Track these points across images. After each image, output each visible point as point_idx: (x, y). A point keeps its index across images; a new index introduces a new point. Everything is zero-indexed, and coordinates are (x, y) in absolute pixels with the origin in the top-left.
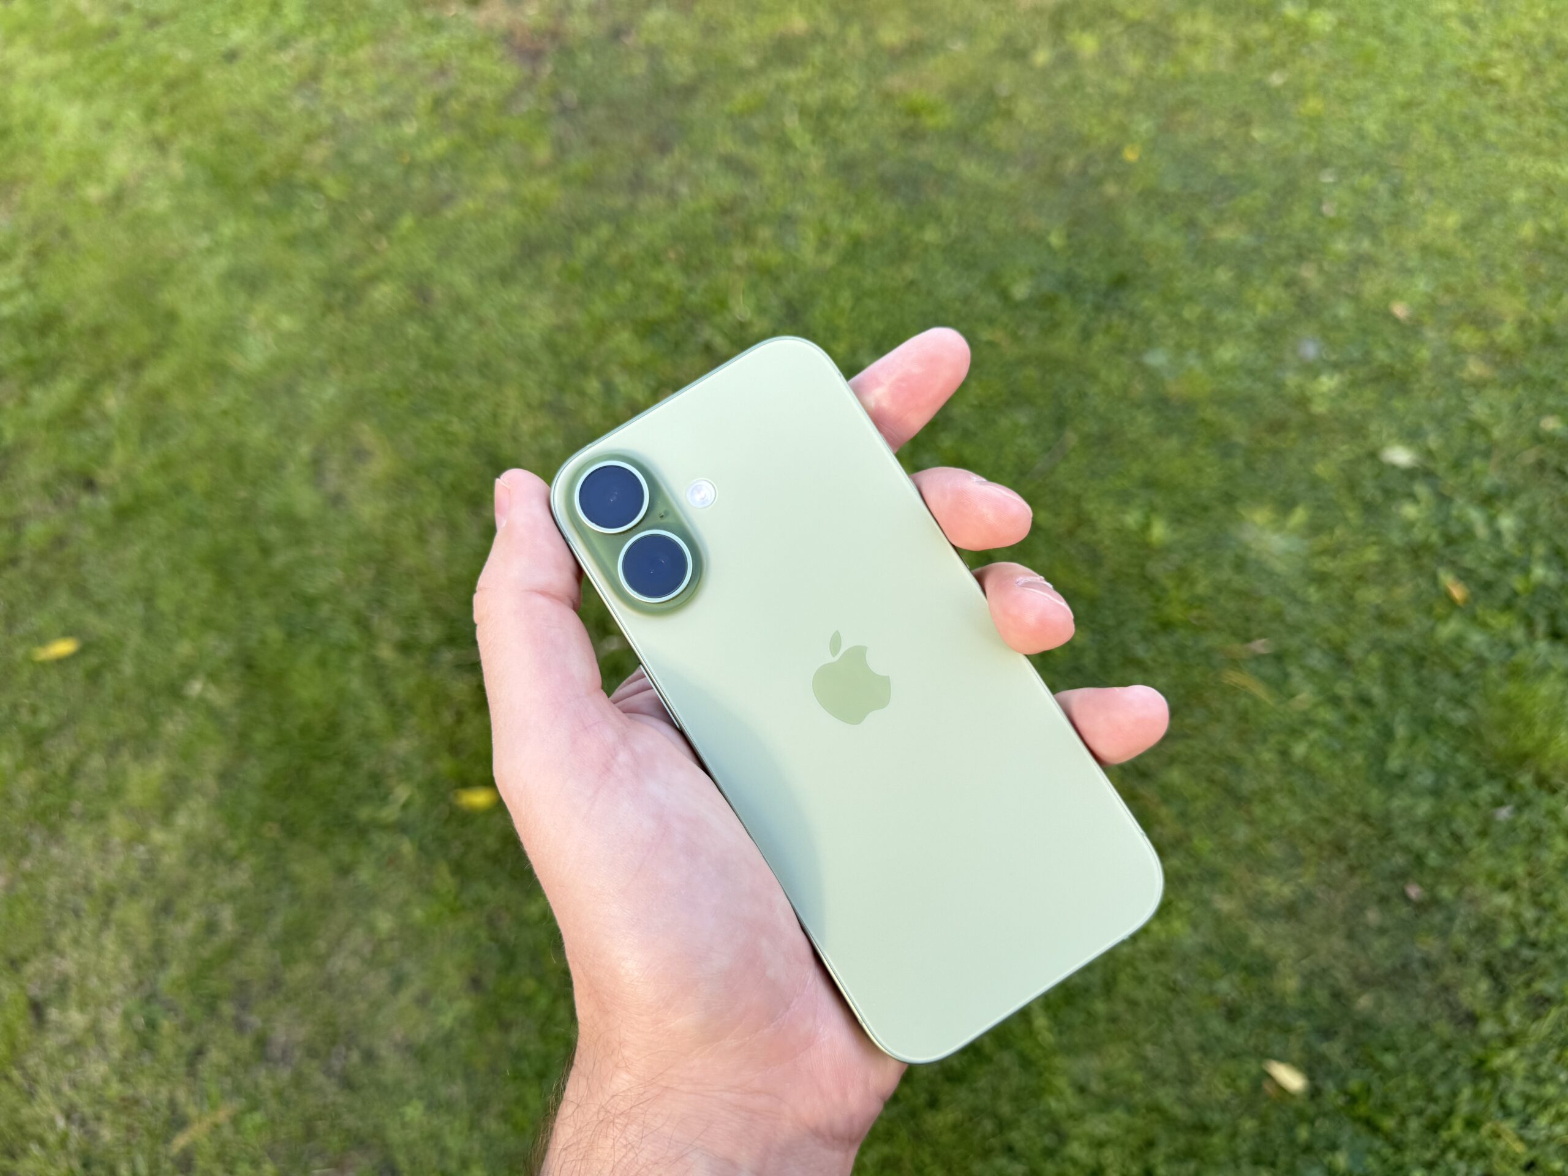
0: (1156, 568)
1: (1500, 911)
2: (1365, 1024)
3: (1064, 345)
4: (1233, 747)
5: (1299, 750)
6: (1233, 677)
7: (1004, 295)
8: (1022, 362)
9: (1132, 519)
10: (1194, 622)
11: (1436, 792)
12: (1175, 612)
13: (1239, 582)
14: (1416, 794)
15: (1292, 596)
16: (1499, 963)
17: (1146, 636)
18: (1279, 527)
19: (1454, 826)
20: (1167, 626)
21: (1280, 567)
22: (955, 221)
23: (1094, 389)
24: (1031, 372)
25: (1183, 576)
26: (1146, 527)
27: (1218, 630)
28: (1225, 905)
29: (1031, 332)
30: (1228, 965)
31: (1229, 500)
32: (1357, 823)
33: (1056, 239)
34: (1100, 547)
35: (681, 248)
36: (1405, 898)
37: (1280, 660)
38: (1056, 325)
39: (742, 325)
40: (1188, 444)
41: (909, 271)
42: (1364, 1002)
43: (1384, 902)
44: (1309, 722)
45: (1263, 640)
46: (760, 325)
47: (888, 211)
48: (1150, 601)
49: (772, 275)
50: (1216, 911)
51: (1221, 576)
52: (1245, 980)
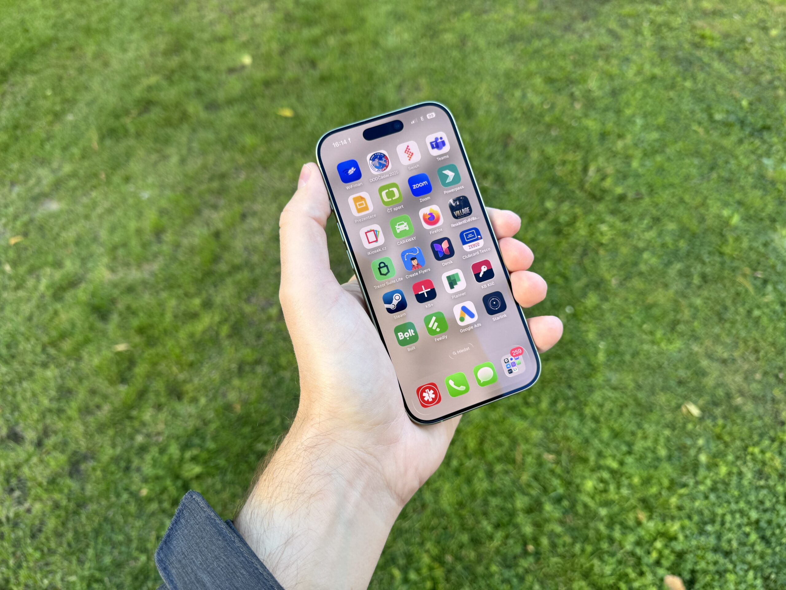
0: (728, 233)
2: (737, 409)
3: (727, 142)
4: (728, 303)
5: (757, 313)
6: (741, 280)
7: (711, 116)
8: (706, 142)
9: (726, 213)
10: (734, 256)
12: (727, 250)
13: (762, 249)
17: (710, 253)
20: (721, 254)
21: (783, 251)
22: (701, 82)
23: (733, 162)
24: (709, 147)
25: (738, 239)
26: (730, 217)
27: (743, 261)
28: (696, 348)
29: (715, 134)
30: (688, 367)
31: (774, 221)
32: (769, 345)
33: (745, 103)
34: (706, 217)
35: (577, 57)
36: (777, 377)
37: (765, 282)
38: (728, 134)
39: (589, 91)
40: (765, 195)
41: (672, 94)
42: (739, 400)
43: (765, 374)
44: (767, 305)
45: (762, 272)
46: (597, 93)
47: (673, 70)
48: (719, 243)
49: (611, 77)
50: (691, 349)
51: (755, 245)
52: (692, 374)
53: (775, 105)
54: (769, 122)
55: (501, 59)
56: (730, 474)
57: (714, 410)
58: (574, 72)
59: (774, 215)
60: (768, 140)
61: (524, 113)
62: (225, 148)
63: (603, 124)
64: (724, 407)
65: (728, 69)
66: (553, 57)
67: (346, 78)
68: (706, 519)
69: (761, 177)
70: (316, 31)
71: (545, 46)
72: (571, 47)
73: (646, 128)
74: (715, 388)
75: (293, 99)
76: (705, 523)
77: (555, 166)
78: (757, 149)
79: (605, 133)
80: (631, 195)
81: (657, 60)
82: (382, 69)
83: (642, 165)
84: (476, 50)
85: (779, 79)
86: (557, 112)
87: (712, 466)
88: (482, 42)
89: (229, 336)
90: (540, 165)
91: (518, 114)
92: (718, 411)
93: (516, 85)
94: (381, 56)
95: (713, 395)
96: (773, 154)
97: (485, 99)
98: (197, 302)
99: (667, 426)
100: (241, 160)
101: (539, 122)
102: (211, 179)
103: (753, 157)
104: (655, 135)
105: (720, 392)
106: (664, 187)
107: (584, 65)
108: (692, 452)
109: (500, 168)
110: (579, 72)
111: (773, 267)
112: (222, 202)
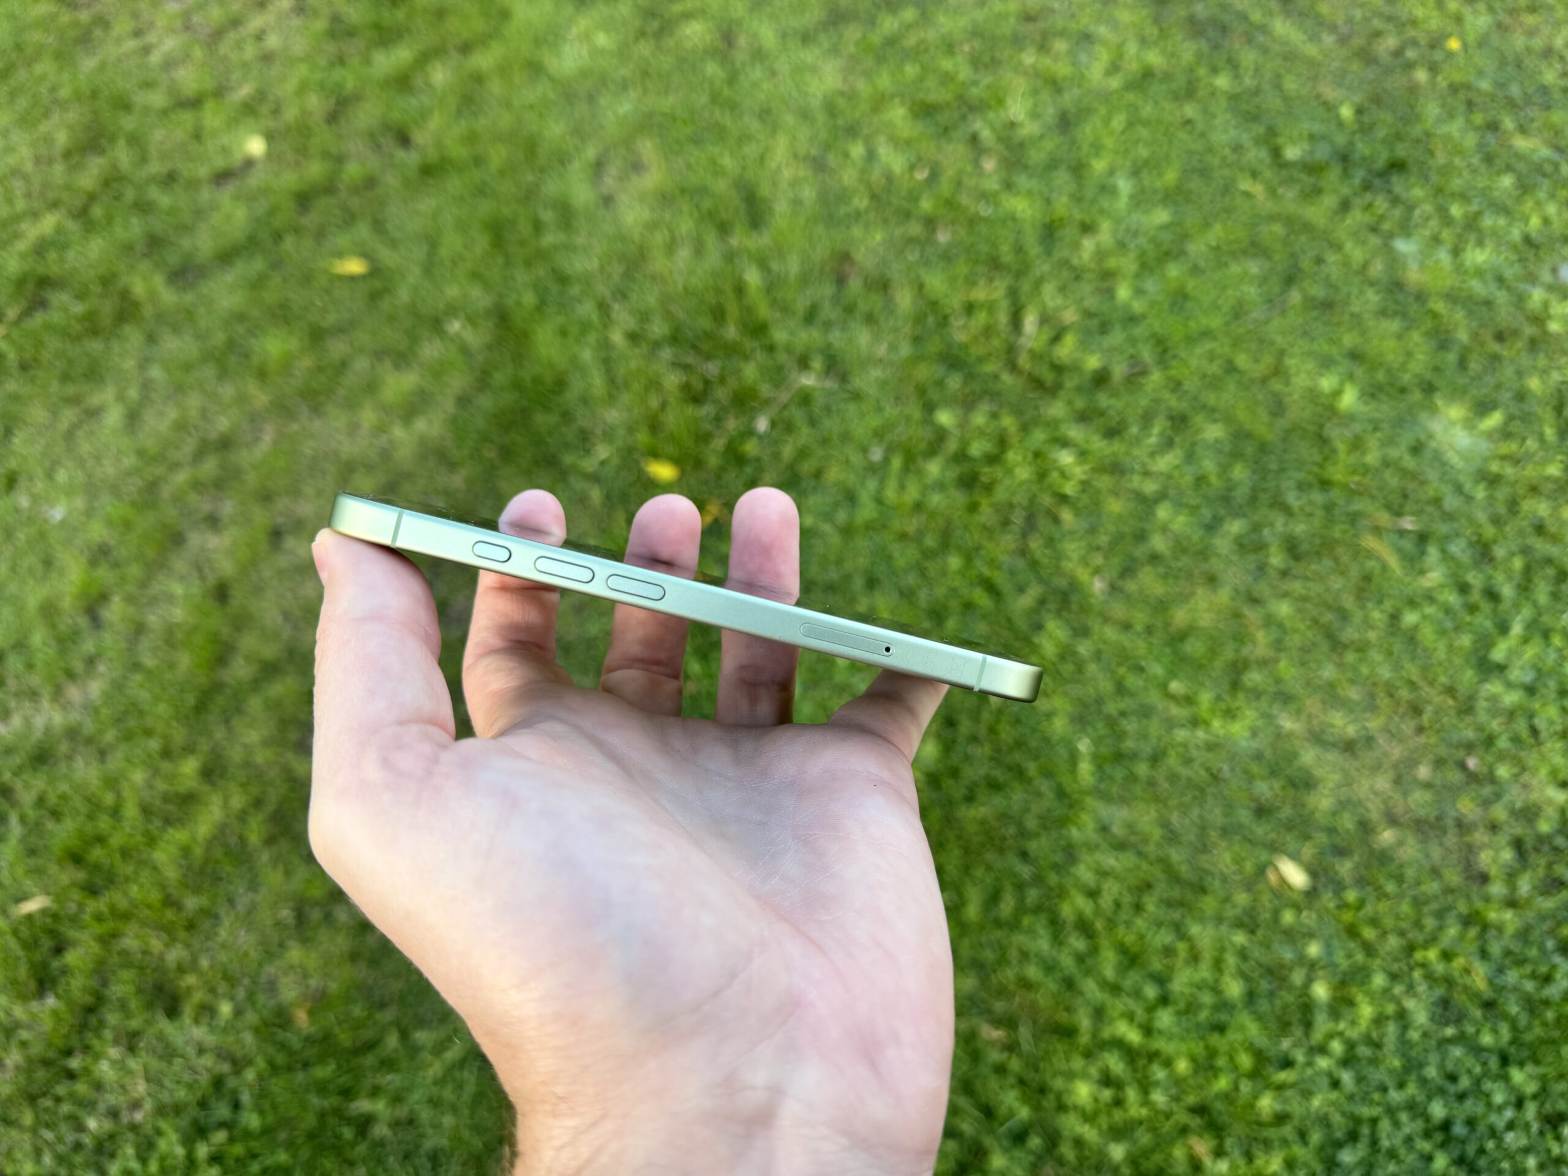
0: (1334, 432)
1: (1550, 802)
2: (1383, 858)
3: (1318, 213)
4: (1348, 602)
5: (1410, 618)
6: (1370, 542)
7: (1276, 153)
8: (1272, 218)
9: (1327, 383)
10: (1352, 486)
11: (1530, 690)
12: (1337, 473)
13: (1409, 462)
14: (1510, 685)
15: (1459, 489)
16: (1529, 843)
17: (1302, 487)
18: (1469, 425)
19: (1536, 721)
20: (1325, 484)
21: (1454, 459)
22: (1251, 73)
23: (1332, 258)
24: (1278, 229)
25: (1357, 445)
26: (1337, 393)
27: (1373, 497)
28: (1287, 723)
29: (1290, 194)
30: (1273, 772)
31: (1429, 389)
32: (1441, 693)
33: (1346, 112)
34: (1287, 400)
35: (977, 44)
36: (1462, 766)
37: (1422, 538)
38: (1317, 191)
39: (1012, 125)
40: (1407, 329)
41: (1190, 110)
42: (1387, 836)
43: (1439, 763)
44: (1430, 598)
45: (1413, 518)
46: (1030, 129)
47: (1188, 50)
48: (1318, 458)
49: (1055, 86)
50: (1279, 727)
51: (1394, 453)
52: (1284, 788)
53: (1412, 107)
54: (1401, 151)
55: (814, 70)
56: (1379, 1020)
57: (1337, 867)
58: (975, 83)
59: (1429, 376)
60: (1404, 195)
61: (874, 197)
62: (224, 373)
63: (1048, 201)
64: (1356, 858)
65: (1305, 32)
66: (927, 50)
67: (478, 161)
68: (1339, 1134)
69: (1395, 286)
70: (402, 55)
71: (909, 27)
72: (963, 22)
73: (1141, 199)
74: (1334, 814)
75: (363, 230)
76: (1339, 1145)
77: (952, 319)
78: (1382, 218)
79: (1052, 222)
80: (1119, 370)
81: (1152, 31)
82: (555, 130)
83: (1139, 292)
84: (758, 54)
85: (1414, 43)
86: (945, 187)
87: (1342, 1004)
88: (767, 34)
89: (270, 841)
90: (919, 319)
91: (861, 202)
92: (1345, 868)
93: (852, 131)
94: (551, 95)
95: (1332, 831)
96: (1416, 226)
97: (787, 174)
98: (189, 767)
99: (1239, 924)
100: (260, 398)
101: (907, 215)
102: (199, 455)
103: (1374, 240)
104: (1161, 216)
105: (1347, 822)
106: (1191, 340)
107: (994, 64)
108: (1298, 977)
109: (836, 337)
110: (987, 80)
111: (1437, 501)
112: (228, 508)
